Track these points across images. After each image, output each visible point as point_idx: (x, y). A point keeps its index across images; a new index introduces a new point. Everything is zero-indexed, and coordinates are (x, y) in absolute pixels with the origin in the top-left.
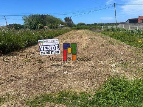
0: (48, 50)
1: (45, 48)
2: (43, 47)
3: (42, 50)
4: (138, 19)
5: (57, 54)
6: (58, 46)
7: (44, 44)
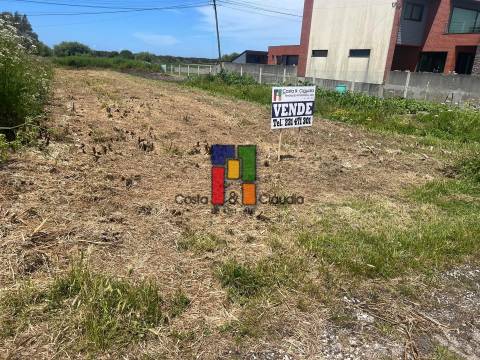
1: (284, 110)
2: (280, 105)
3: (277, 114)
4: (267, 53)
5: (306, 125)
6: (311, 104)
7: (284, 99)
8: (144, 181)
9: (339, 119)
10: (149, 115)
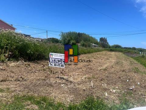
0: (56, 62)
2: (52, 59)
3: (51, 61)
5: (62, 67)
6: (64, 60)
7: (53, 57)
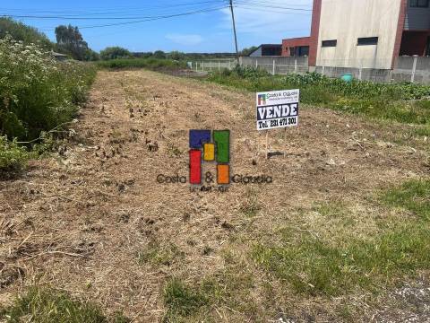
0: (275, 116)
1: (269, 112)
2: (264, 109)
3: (262, 117)
4: (281, 46)
5: (291, 125)
6: (295, 106)
7: (268, 102)
8: (137, 185)
9: (341, 108)
10: (165, 114)
